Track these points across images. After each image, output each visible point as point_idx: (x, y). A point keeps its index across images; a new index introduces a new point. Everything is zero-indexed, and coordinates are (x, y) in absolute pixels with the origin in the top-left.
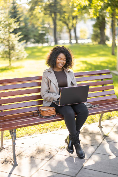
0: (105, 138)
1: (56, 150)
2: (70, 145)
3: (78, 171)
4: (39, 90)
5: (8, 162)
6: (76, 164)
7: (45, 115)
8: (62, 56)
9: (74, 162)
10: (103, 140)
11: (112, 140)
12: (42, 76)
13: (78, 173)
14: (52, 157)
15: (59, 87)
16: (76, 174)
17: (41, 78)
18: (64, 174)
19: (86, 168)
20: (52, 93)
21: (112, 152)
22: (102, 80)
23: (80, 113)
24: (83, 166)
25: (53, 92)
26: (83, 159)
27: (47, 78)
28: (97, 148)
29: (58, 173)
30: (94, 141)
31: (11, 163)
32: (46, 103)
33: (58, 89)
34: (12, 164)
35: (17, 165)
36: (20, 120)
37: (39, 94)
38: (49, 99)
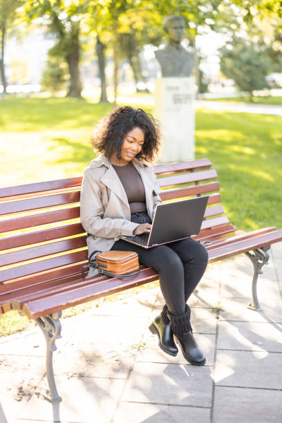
0: (219, 314)
1: (129, 353)
2: (167, 337)
3: (210, 395)
4: (76, 213)
5: (30, 395)
6: (196, 380)
7: (120, 271)
8: (137, 134)
9: (188, 375)
10: (218, 318)
11: (236, 317)
12: (82, 178)
13: (213, 398)
14: (131, 370)
15: (130, 203)
16: (211, 400)
17: (81, 182)
18: (184, 404)
19: (222, 384)
20: (113, 218)
21: (254, 343)
22: (196, 182)
23: (192, 262)
24: (214, 383)
25: (115, 215)
26: (203, 365)
27: (100, 183)
28: (217, 337)
29: (169, 405)
30: (199, 324)
31: (41, 397)
32: (97, 243)
33: (129, 206)
34: (46, 398)
35: (60, 400)
36: (66, 288)
37: (76, 221)
38: (107, 232)
